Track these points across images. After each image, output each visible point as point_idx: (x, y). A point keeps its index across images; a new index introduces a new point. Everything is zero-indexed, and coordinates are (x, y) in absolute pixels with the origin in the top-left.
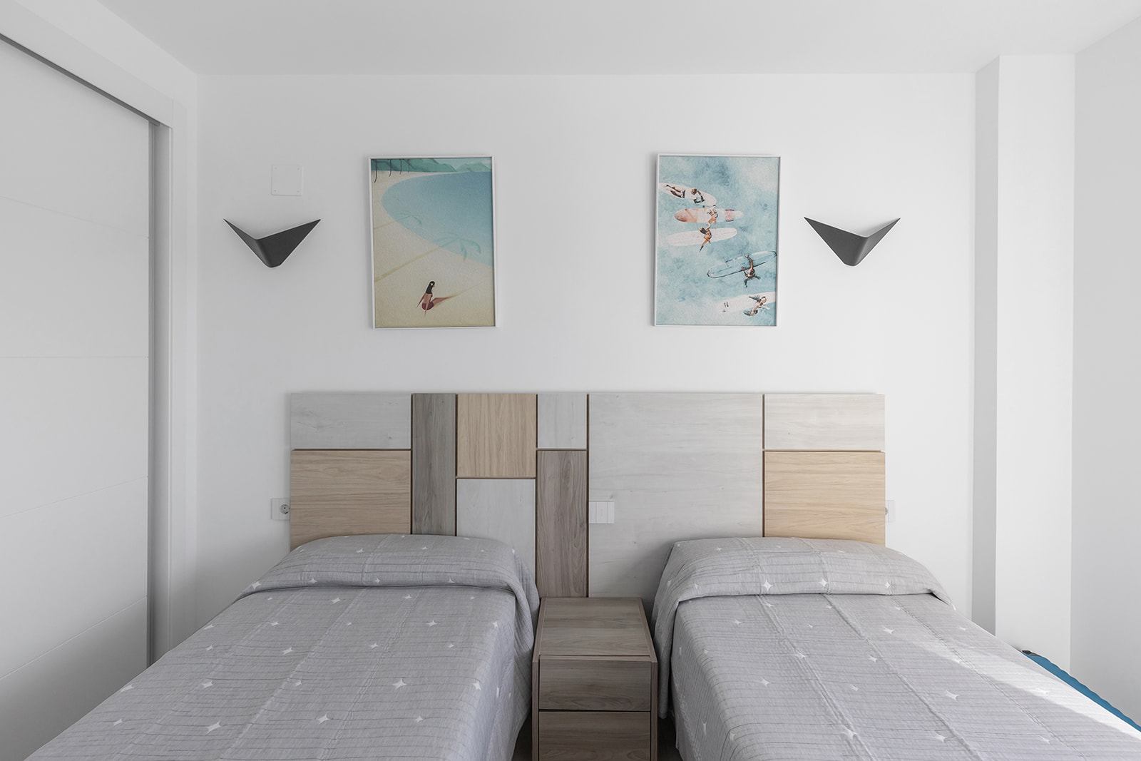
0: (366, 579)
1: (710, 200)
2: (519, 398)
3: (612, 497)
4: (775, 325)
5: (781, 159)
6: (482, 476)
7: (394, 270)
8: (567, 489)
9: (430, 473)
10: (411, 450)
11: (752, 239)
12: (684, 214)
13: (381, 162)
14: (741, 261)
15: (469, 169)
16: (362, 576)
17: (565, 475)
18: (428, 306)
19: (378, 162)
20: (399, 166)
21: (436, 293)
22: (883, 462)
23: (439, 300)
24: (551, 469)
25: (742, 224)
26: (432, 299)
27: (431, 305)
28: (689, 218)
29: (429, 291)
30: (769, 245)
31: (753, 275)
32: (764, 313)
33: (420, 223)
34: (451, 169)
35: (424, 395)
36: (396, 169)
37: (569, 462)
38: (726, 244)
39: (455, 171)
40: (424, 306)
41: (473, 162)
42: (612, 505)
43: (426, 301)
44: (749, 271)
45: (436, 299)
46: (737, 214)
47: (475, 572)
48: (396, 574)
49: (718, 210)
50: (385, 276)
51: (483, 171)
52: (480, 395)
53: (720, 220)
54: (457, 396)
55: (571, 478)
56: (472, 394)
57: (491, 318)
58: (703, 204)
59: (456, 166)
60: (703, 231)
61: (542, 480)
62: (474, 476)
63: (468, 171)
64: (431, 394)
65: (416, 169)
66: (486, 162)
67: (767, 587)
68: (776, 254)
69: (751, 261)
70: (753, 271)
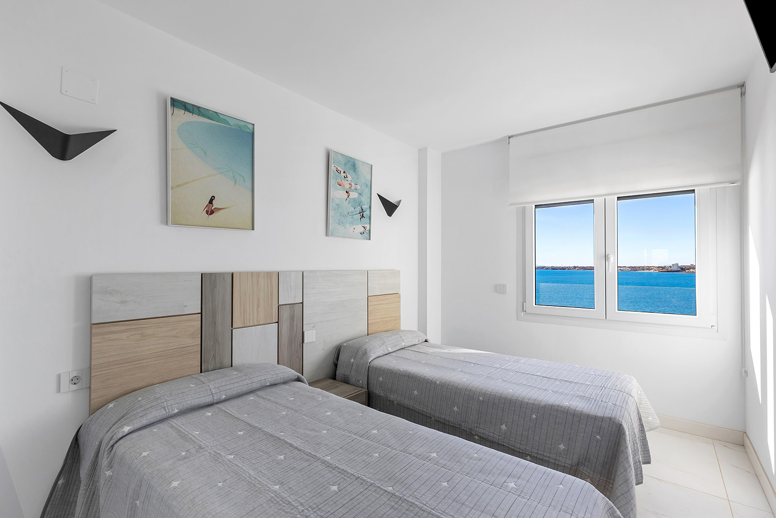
0: (216, 398)
1: (349, 178)
2: (269, 274)
3: (313, 327)
4: (370, 239)
5: (373, 166)
6: (248, 325)
7: (186, 184)
8: (293, 326)
9: (215, 328)
10: (201, 313)
11: (363, 199)
12: (340, 183)
13: (177, 102)
14: (358, 209)
15: (240, 127)
16: (213, 396)
17: (292, 318)
18: (210, 212)
19: (175, 101)
20: (191, 110)
21: (216, 204)
22: (400, 297)
23: (218, 209)
24: (285, 314)
25: (360, 192)
26: (213, 208)
27: (212, 212)
28: (342, 184)
29: (211, 202)
30: (368, 203)
31: (363, 216)
32: (367, 234)
33: (206, 154)
34: (228, 123)
35: (211, 275)
36: (189, 111)
37: (294, 311)
38: (354, 199)
39: (231, 126)
40: (207, 212)
41: (242, 123)
42: (314, 331)
43: (208, 209)
44: (361, 214)
45: (215, 208)
46: (358, 187)
47: (281, 374)
48: (236, 389)
49: (352, 183)
50: (178, 186)
51: (248, 131)
52: (247, 273)
53: (353, 188)
54: (232, 274)
55: (295, 320)
56: (242, 272)
57: (250, 225)
58: (347, 179)
59: (232, 122)
60: (347, 192)
61: (281, 323)
62: (243, 326)
63: (239, 129)
64: (216, 273)
65: (204, 116)
66: (251, 127)
67: (390, 350)
68: (370, 208)
69: (362, 210)
70: (363, 214)
